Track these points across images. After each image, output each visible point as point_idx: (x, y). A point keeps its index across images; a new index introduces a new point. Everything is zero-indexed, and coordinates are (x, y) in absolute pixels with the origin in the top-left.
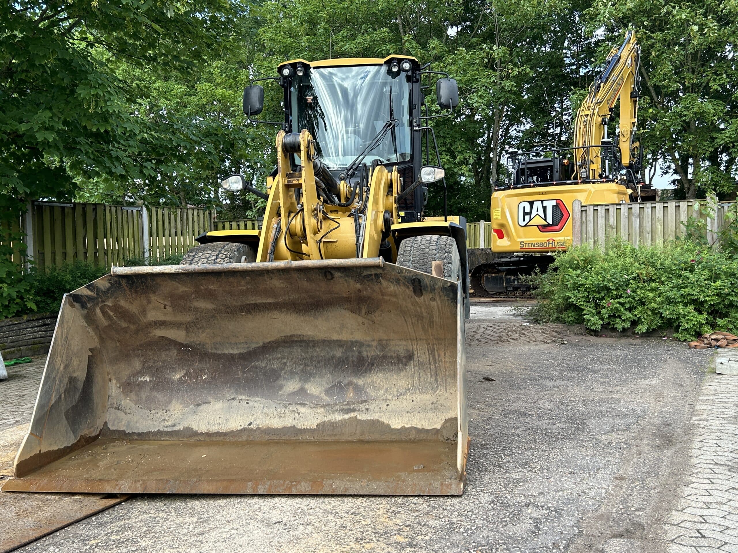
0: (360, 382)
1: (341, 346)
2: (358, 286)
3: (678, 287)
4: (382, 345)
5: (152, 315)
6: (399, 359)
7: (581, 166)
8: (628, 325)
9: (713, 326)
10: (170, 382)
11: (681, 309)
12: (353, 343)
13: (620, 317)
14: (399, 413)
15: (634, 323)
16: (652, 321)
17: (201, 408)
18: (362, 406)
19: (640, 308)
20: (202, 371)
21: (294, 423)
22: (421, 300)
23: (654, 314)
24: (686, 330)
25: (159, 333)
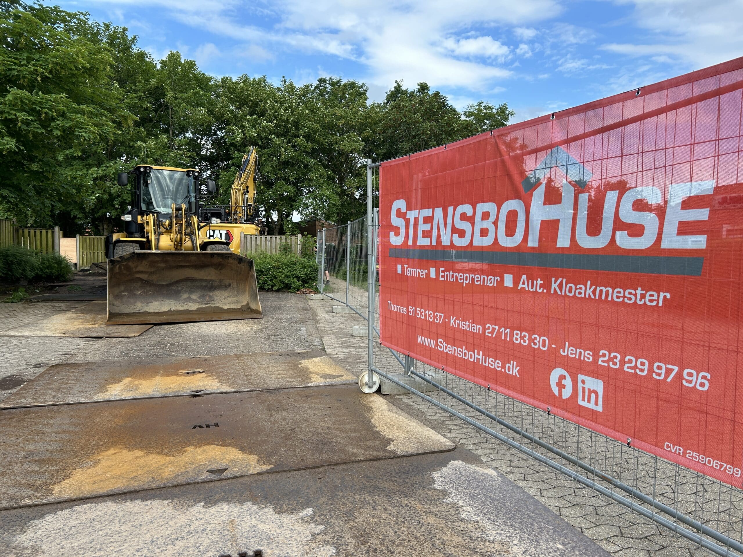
0: (211, 294)
1: (206, 281)
2: (221, 260)
3: (290, 271)
4: (221, 281)
5: (140, 268)
6: (226, 286)
7: (234, 214)
8: (270, 287)
9: (304, 287)
10: (135, 295)
11: (292, 280)
12: (210, 280)
13: (266, 283)
14: (225, 304)
15: (272, 286)
16: (280, 285)
17: (150, 304)
18: (212, 302)
19: (275, 280)
20: (150, 291)
21: (188, 308)
22: (239, 265)
23: (281, 282)
24: (294, 288)
25: (137, 275)
